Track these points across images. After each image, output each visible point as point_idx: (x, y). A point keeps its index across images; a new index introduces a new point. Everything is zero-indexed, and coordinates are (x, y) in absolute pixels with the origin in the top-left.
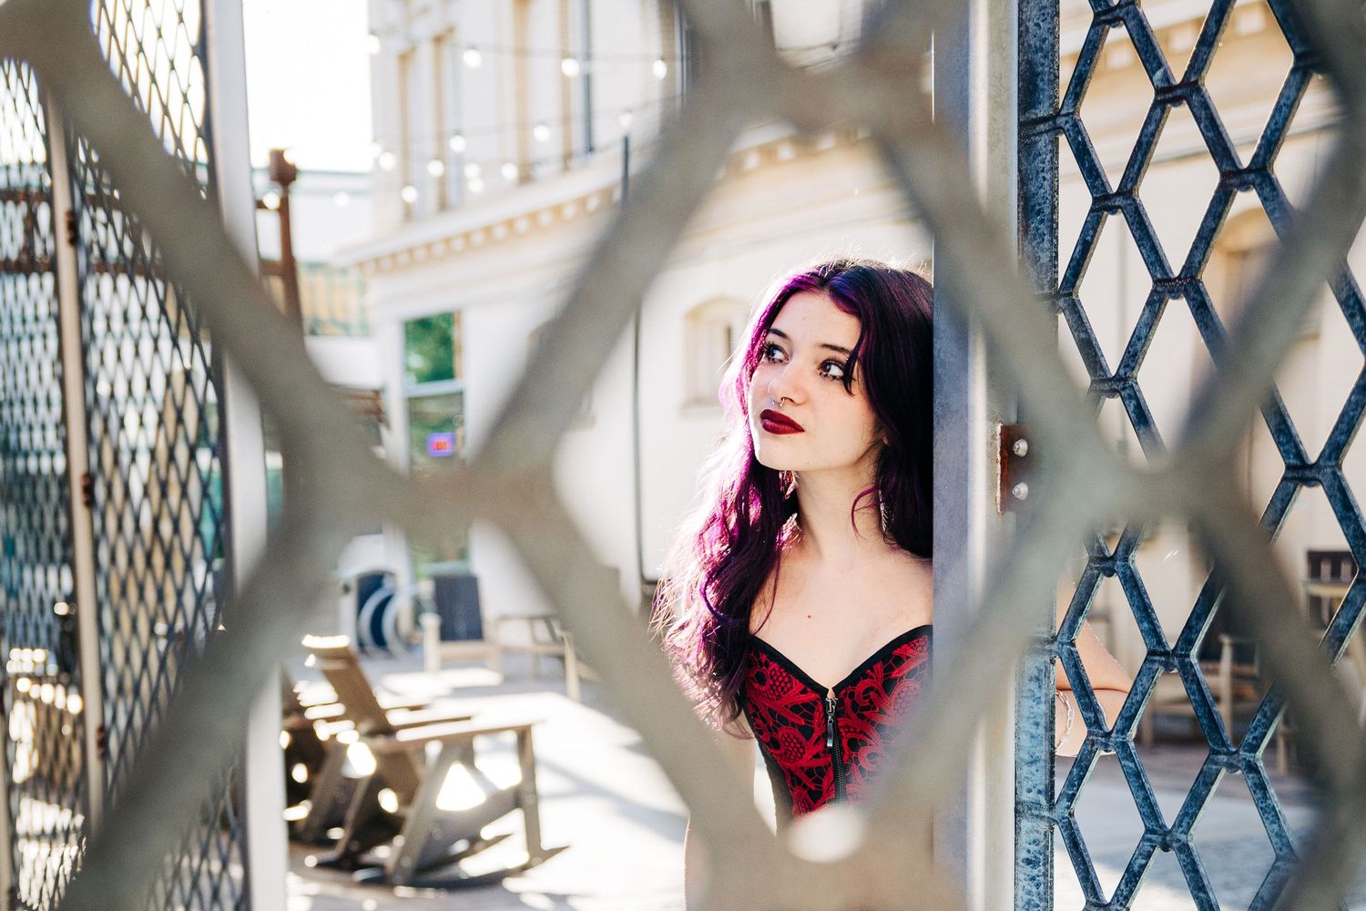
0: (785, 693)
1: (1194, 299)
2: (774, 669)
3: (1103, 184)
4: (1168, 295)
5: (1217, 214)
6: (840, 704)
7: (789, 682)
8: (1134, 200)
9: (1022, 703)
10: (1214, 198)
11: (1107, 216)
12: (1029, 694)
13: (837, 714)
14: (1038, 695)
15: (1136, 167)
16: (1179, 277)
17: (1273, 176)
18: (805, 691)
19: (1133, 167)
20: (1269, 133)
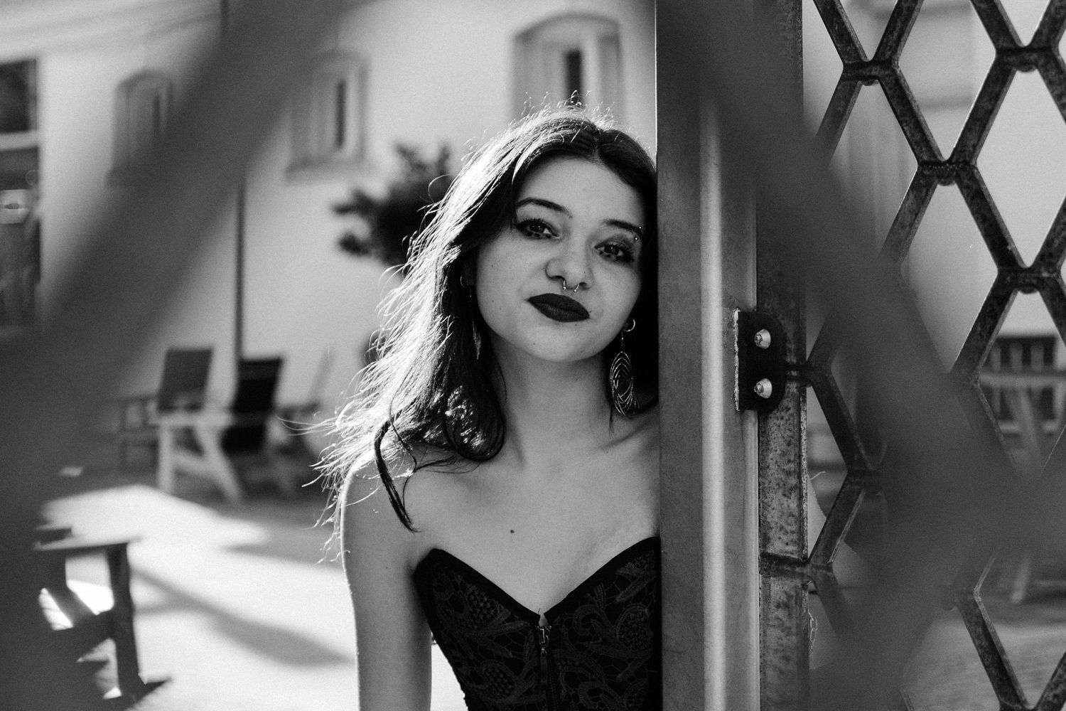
0: (488, 621)
1: (968, 187)
2: (473, 593)
3: (856, 50)
4: (936, 181)
5: (994, 95)
6: (554, 633)
7: (492, 608)
8: (894, 71)
9: (768, 632)
10: (989, 76)
11: (861, 85)
12: (776, 623)
13: (551, 646)
14: (788, 624)
15: (896, 34)
16: (949, 161)
17: (1059, 57)
18: (510, 619)
19: (892, 35)
20: (1053, 9)
